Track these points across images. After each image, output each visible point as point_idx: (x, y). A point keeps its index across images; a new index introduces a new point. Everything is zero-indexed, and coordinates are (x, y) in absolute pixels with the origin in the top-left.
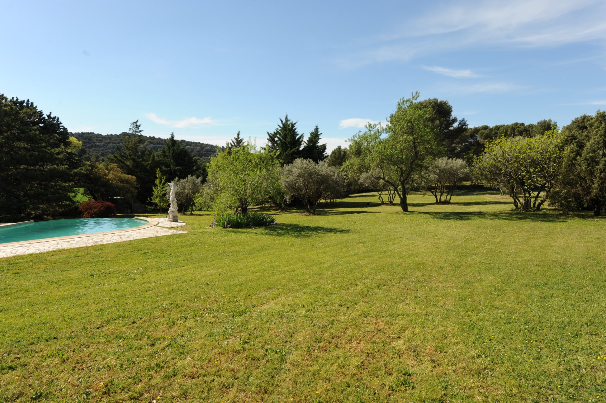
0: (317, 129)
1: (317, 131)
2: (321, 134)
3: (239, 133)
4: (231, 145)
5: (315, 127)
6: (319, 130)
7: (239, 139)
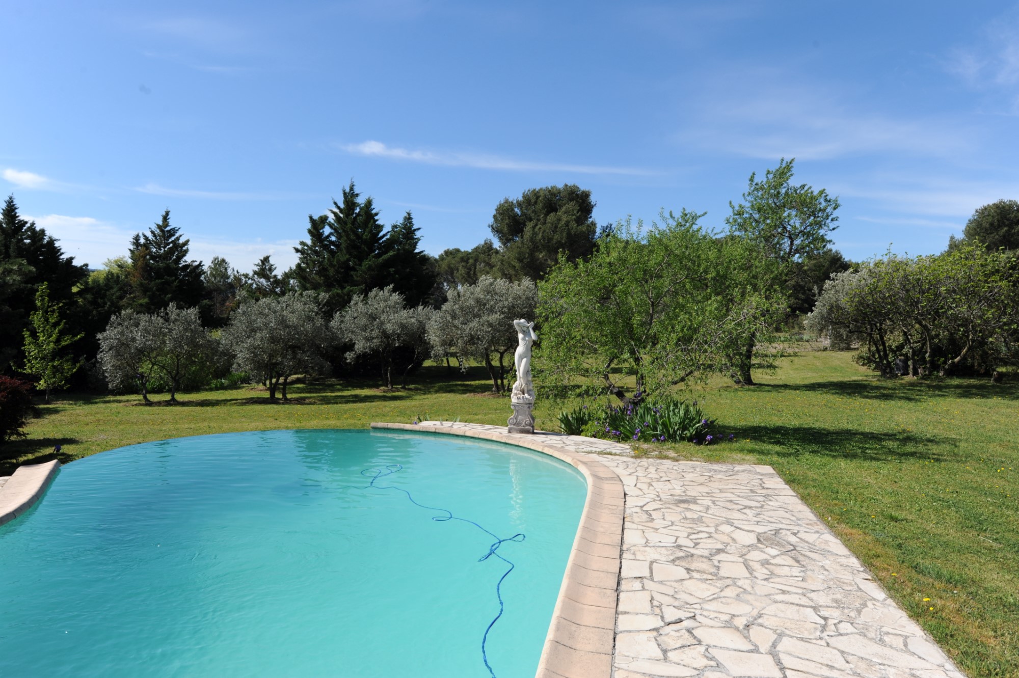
0: (409, 219)
1: (411, 223)
2: (419, 229)
3: (167, 213)
4: (146, 238)
5: (406, 215)
6: (414, 221)
7: (168, 228)
